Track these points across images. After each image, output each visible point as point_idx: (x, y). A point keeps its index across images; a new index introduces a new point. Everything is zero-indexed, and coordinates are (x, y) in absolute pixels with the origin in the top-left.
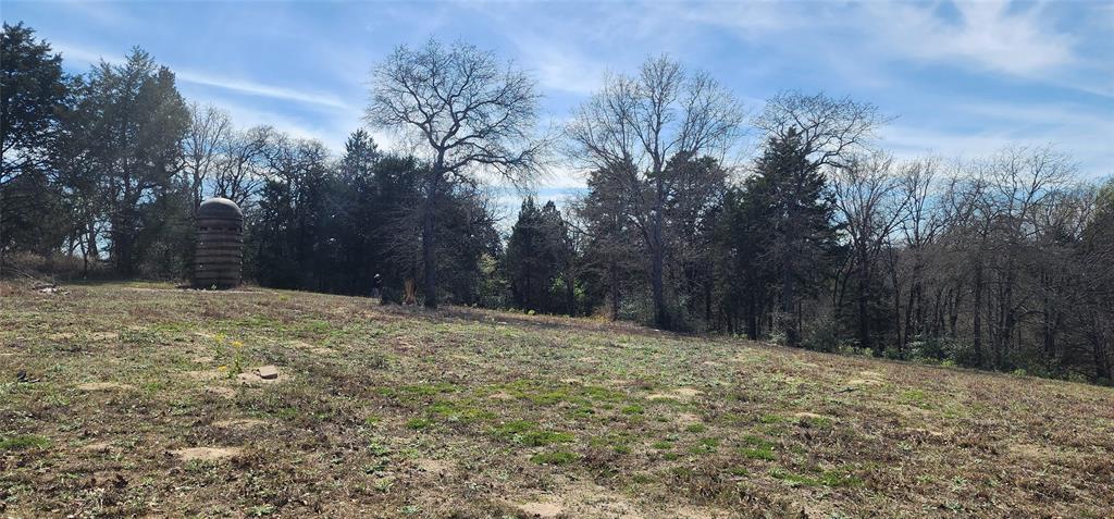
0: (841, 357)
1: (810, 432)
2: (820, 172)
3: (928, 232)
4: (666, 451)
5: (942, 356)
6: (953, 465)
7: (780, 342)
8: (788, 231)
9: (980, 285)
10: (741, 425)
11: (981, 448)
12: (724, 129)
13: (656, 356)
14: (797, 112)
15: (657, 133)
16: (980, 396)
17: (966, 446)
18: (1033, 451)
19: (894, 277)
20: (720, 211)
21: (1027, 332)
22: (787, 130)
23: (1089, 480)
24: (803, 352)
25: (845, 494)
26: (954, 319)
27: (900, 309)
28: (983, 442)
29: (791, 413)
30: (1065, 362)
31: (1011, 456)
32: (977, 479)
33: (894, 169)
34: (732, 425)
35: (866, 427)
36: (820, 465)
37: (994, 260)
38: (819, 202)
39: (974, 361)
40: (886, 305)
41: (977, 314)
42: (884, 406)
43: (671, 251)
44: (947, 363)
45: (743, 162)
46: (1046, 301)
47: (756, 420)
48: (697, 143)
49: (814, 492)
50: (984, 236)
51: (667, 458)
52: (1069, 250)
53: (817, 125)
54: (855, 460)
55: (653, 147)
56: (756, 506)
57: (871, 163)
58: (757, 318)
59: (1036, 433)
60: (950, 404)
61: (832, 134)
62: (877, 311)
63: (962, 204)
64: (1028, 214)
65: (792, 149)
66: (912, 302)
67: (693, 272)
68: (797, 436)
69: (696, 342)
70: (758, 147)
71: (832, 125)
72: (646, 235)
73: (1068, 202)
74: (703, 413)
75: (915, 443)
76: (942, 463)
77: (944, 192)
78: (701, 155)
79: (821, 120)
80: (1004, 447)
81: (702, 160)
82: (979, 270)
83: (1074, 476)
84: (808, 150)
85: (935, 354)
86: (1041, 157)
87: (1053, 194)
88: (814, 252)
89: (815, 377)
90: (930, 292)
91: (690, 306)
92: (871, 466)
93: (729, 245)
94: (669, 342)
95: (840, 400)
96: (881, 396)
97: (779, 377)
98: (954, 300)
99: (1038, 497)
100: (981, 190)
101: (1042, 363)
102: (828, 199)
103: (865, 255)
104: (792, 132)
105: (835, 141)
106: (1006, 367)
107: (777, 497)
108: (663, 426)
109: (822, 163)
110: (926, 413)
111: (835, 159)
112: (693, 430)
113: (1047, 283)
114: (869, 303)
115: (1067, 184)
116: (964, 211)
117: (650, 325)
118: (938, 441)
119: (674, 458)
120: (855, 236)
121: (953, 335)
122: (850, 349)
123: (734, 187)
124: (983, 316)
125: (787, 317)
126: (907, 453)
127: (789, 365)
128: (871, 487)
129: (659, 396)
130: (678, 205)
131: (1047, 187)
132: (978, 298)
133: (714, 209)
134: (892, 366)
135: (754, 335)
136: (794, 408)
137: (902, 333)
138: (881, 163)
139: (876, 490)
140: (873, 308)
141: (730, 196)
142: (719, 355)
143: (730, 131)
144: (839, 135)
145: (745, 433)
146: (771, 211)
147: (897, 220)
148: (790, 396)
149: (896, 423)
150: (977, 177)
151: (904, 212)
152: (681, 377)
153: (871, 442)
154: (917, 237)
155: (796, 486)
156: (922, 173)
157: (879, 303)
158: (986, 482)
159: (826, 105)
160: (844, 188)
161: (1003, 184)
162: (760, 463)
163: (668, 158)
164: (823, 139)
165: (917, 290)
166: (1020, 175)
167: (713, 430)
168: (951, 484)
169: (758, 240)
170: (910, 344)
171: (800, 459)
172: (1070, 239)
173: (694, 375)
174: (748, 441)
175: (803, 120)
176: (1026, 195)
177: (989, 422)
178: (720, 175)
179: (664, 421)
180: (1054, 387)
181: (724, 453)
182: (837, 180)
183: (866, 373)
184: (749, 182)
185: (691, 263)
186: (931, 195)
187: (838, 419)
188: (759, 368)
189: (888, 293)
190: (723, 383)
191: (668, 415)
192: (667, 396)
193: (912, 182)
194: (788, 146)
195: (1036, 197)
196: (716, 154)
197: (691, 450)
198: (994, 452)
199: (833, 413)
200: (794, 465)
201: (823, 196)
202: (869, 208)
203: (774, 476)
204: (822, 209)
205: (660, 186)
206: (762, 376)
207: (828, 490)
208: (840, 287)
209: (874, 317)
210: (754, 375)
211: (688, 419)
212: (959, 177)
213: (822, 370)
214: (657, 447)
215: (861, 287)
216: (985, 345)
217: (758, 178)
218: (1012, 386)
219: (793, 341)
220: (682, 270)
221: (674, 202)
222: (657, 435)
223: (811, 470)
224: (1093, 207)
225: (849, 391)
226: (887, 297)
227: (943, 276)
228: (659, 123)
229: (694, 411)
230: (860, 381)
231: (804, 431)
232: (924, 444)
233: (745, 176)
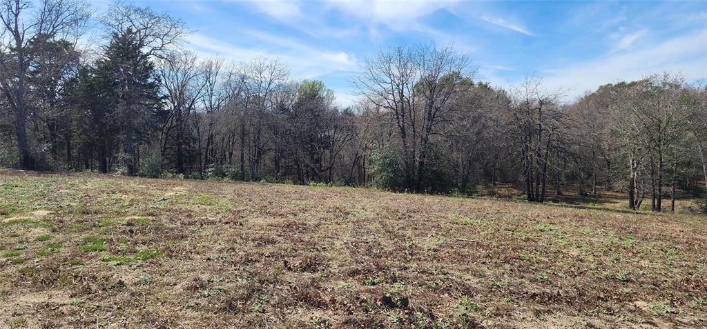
0: (162, 180)
1: (133, 228)
2: (150, 60)
3: (217, 103)
4: (15, 258)
5: (224, 175)
6: (219, 235)
7: (123, 174)
8: (128, 99)
9: (243, 134)
10: (81, 231)
11: (235, 223)
12: (76, 21)
13: (16, 190)
14: (133, 17)
15: (16, 15)
16: (239, 195)
17: (227, 223)
18: (260, 221)
19: (198, 130)
20: (77, 82)
21: (268, 160)
22: (126, 29)
23: (284, 231)
24: (137, 179)
25: (151, 263)
26: (231, 154)
27: (202, 150)
28: (236, 220)
29: (123, 218)
30: (284, 174)
31: (249, 225)
32: (230, 240)
33: (197, 63)
34: (75, 232)
35: (171, 220)
36: (137, 248)
37: (251, 120)
38: (150, 80)
39: (240, 177)
40: (194, 147)
41: (242, 150)
42: (183, 207)
43: (35, 110)
44: (226, 179)
45: (92, 47)
46: (276, 143)
47: (95, 226)
48: (54, 28)
49: (131, 266)
50: (246, 107)
51: (15, 263)
52: (286, 116)
53: (147, 28)
54: (161, 241)
55: (13, 26)
56: (85, 283)
57: (183, 58)
58: (107, 159)
59: (264, 211)
60: (223, 201)
61: (156, 36)
62: (188, 152)
63: (235, 88)
64: (268, 96)
65: (130, 44)
66: (208, 145)
67: (53, 126)
68: (124, 232)
69: (55, 177)
70: (104, 37)
71: (157, 30)
72: (9, 96)
73: (287, 91)
74: (51, 226)
75: (199, 226)
76: (213, 234)
77: (225, 80)
78: (58, 38)
79: (149, 25)
80: (246, 221)
81: (59, 42)
82: (243, 126)
83: (277, 231)
84: (141, 45)
85: (221, 175)
86: (273, 65)
87: (279, 86)
88: (146, 113)
89: (143, 194)
90: (217, 139)
91: (53, 151)
92: (170, 244)
93: (84, 107)
94: (30, 178)
95: (157, 206)
96: (183, 201)
97: (118, 196)
98: (231, 143)
99: (259, 244)
100: (245, 81)
101: (274, 176)
102: (156, 79)
103: (180, 116)
104: (129, 31)
105: (159, 40)
106: (256, 179)
107: (103, 273)
108: (13, 240)
109: (150, 54)
110: (208, 207)
111: (159, 52)
112: (41, 239)
113: (276, 133)
114: (183, 146)
115: (287, 81)
116: (236, 92)
117: (15, 167)
118: (213, 223)
119: (21, 262)
120: (174, 104)
121: (230, 163)
122: (170, 175)
123: (87, 66)
124: (246, 151)
125: (128, 156)
126: (193, 232)
127: (126, 187)
128: (168, 255)
129: (14, 219)
130: (40, 75)
131: (277, 82)
132: (243, 142)
133: (72, 80)
134: (194, 183)
135: (105, 169)
136: (125, 214)
137: (203, 164)
138: (190, 59)
139: (171, 257)
140: (185, 149)
141: (84, 71)
142: (73, 185)
143: (81, 23)
144: (162, 37)
145: (85, 235)
146: (116, 84)
147: (199, 95)
148: (123, 207)
149: (190, 216)
150: (243, 73)
151: (204, 91)
152: (36, 203)
153: (172, 229)
154: (211, 106)
155: (118, 264)
156: (214, 67)
157: (189, 146)
158: (235, 241)
159: (151, 16)
160: (167, 72)
161: (256, 78)
162: (93, 253)
163: (27, 37)
164: (150, 39)
165: (211, 137)
166: (264, 73)
167: (59, 237)
168: (216, 245)
169: (107, 104)
170: (207, 170)
171: (123, 247)
172: (287, 110)
173: (49, 200)
174: (86, 240)
175: (137, 24)
176: (267, 85)
177: (241, 208)
178: (75, 56)
179: (16, 236)
180: (276, 187)
181: (65, 251)
182: (162, 67)
183: (177, 188)
184: (98, 62)
185: (53, 120)
186: (219, 82)
187: (154, 218)
188: (103, 192)
189: (194, 140)
190: (71, 204)
191: (19, 232)
192: (22, 218)
193: (208, 73)
194: (127, 40)
195: (272, 86)
196: (70, 39)
197: (38, 254)
198: (241, 225)
199: (152, 215)
200: (119, 251)
201: (153, 77)
202: (183, 86)
203: (103, 260)
204: (152, 86)
205: (21, 60)
206: (105, 196)
207: (140, 262)
208: (164, 136)
209: (187, 155)
210: (99, 196)
211: (39, 231)
212: (233, 72)
213: (148, 189)
214: (7, 256)
215: (179, 136)
216: (246, 168)
217: (106, 60)
218: (256, 189)
219: (132, 172)
220: (45, 124)
221: (36, 72)
222: (8, 247)
223: (131, 252)
224: (297, 94)
225: (164, 200)
226: (194, 143)
227: (224, 129)
228: (18, 9)
229: (45, 226)
230: (172, 194)
231: (129, 228)
232: (205, 226)
233: (95, 58)
